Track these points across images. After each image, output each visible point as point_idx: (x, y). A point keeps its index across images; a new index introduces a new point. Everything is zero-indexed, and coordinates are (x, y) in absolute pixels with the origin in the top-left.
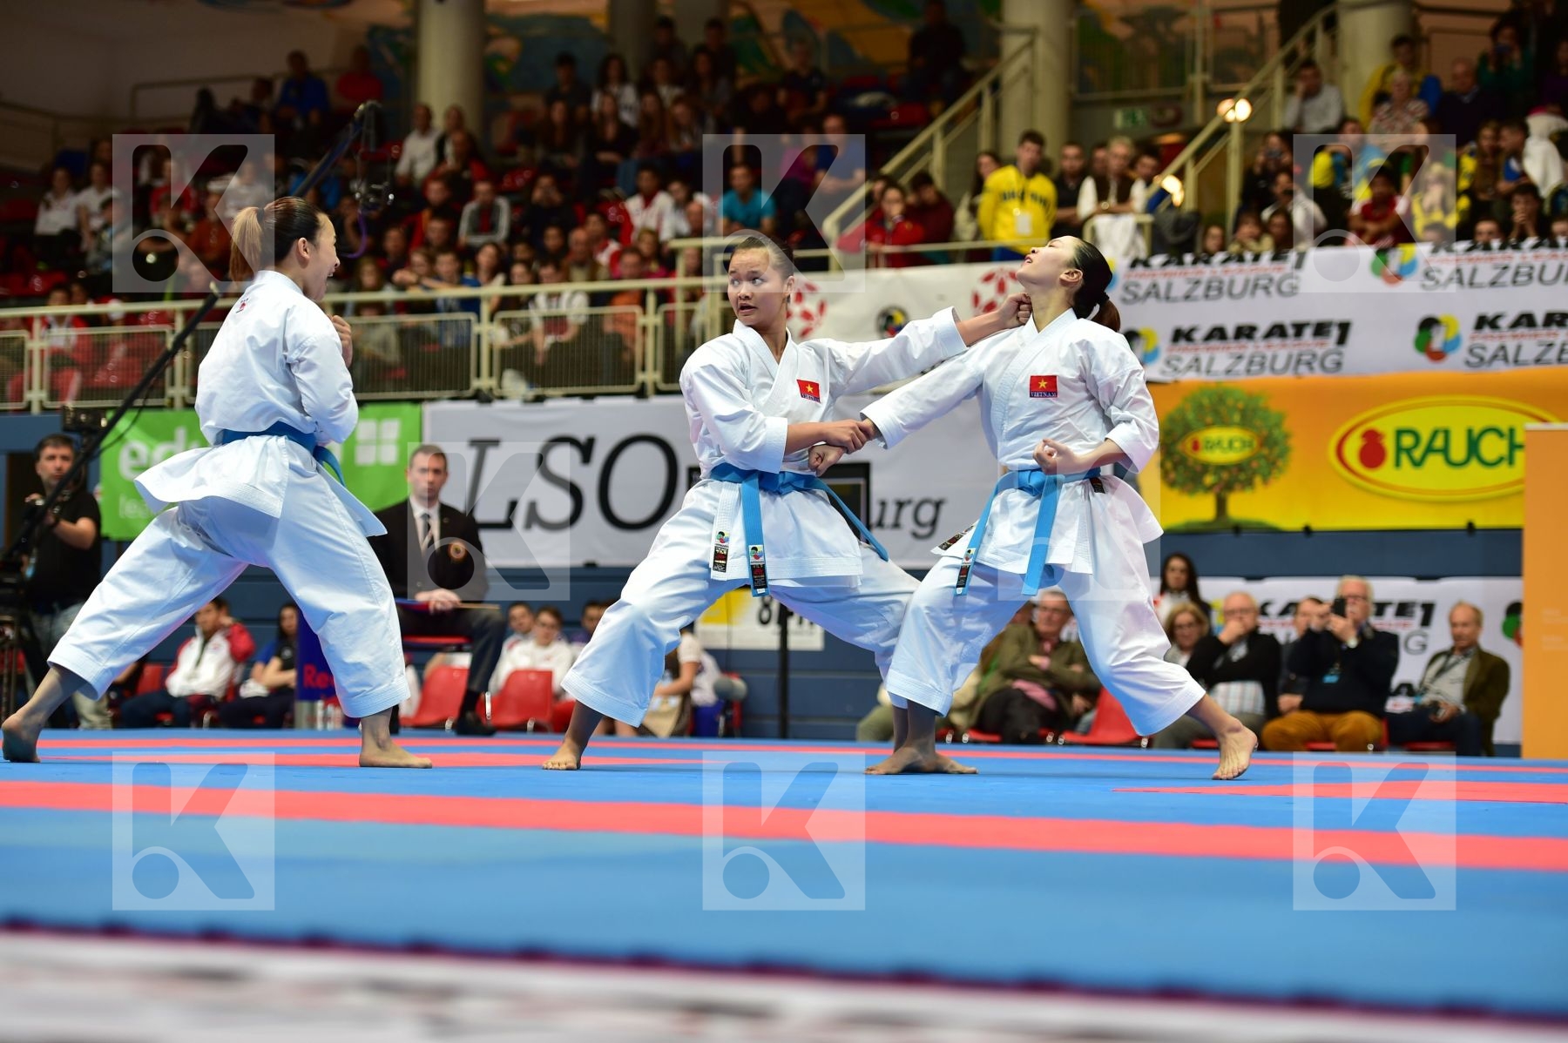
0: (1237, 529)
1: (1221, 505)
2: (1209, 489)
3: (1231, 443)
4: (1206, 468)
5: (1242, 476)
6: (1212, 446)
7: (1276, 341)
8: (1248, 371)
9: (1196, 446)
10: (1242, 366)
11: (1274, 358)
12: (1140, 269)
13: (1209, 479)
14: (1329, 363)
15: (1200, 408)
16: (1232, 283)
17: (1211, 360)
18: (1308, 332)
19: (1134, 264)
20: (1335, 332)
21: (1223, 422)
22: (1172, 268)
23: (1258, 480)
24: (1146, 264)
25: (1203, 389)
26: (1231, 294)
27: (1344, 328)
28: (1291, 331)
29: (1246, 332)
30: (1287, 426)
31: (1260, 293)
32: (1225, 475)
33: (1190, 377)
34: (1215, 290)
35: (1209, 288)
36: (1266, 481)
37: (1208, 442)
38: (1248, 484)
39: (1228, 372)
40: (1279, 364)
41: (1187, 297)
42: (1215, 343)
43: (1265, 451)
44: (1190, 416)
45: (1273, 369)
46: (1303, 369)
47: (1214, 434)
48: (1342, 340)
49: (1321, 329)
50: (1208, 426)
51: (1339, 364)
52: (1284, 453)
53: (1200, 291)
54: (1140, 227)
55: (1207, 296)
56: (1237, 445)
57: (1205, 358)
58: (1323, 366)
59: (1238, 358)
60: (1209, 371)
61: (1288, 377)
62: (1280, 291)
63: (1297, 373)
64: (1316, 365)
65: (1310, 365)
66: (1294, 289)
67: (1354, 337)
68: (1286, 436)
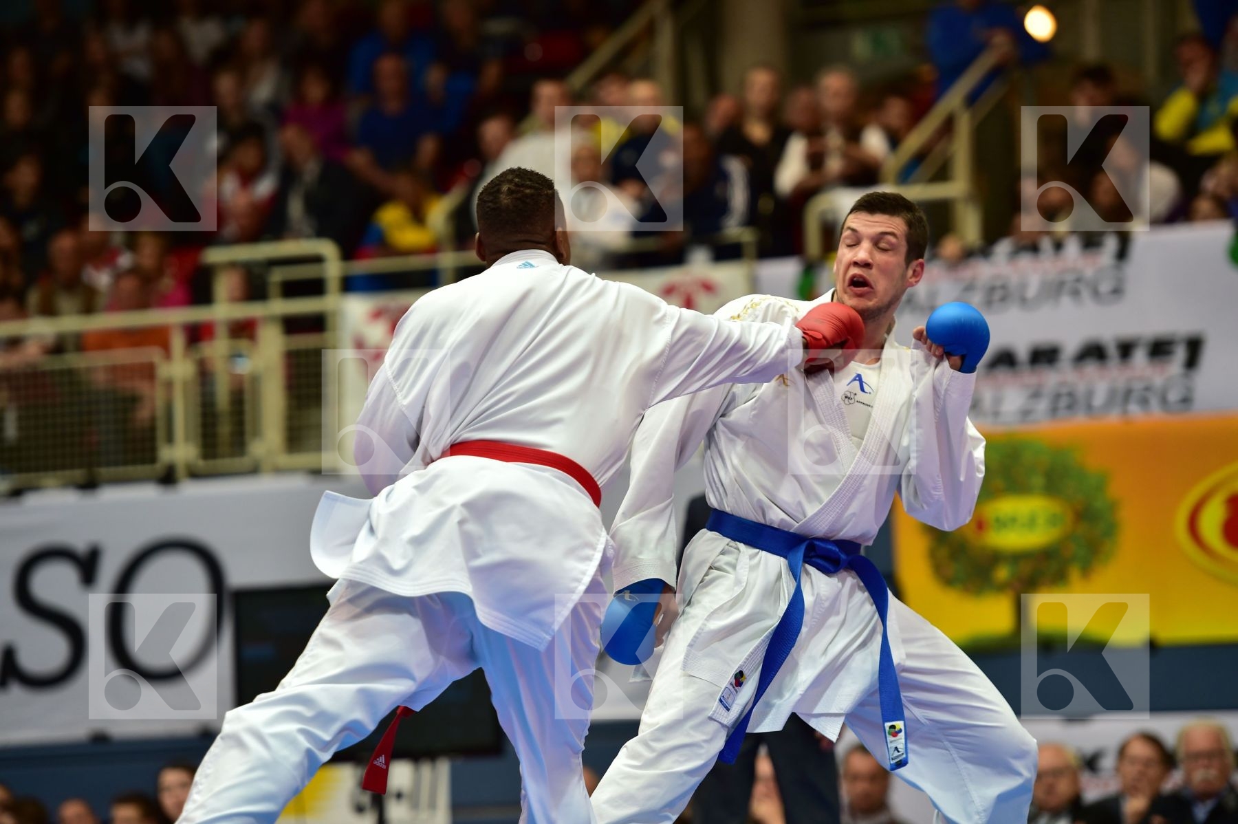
1: (1019, 611)
2: (1001, 588)
3: (1031, 523)
4: (996, 557)
6: (1004, 524)
7: (1091, 368)
8: (1054, 410)
9: (981, 528)
10: (1042, 406)
11: (1090, 394)
13: (1003, 573)
14: (1173, 396)
17: (998, 401)
18: (1140, 357)
20: (1180, 354)
23: (1074, 574)
26: (1023, 301)
27: (1194, 347)
28: (1112, 351)
29: (1044, 356)
30: (1113, 490)
31: (1066, 300)
32: (1026, 568)
36: (1087, 570)
37: (998, 520)
39: (1026, 413)
40: (1099, 399)
45: (1089, 407)
46: (1134, 408)
47: (1008, 506)
48: (1192, 361)
49: (1160, 349)
51: (1186, 400)
52: (1111, 530)
56: (1041, 521)
57: (987, 396)
58: (1164, 400)
59: (1036, 395)
60: (996, 414)
61: (1113, 418)
62: (1096, 293)
63: (1125, 412)
64: (1154, 403)
65: (1144, 402)
66: (1117, 291)
67: (1209, 357)
68: (1113, 507)
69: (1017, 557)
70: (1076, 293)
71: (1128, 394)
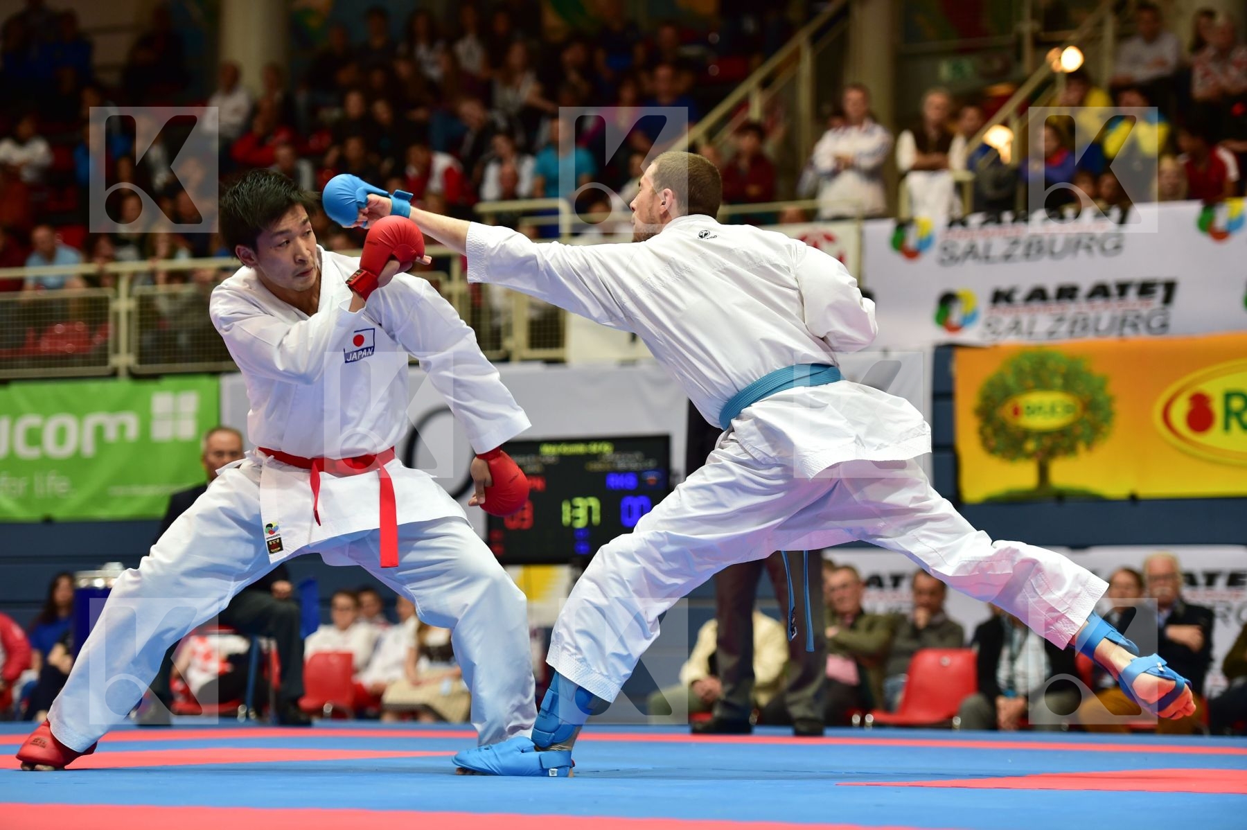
0: (1061, 497)
1: (1043, 473)
2: (1029, 456)
3: (1053, 410)
4: (1027, 434)
5: (1066, 442)
6: (1032, 411)
7: (1099, 302)
8: (1072, 332)
9: (1016, 412)
10: (1064, 328)
11: (1098, 320)
12: (958, 229)
13: (1031, 446)
14: (1155, 323)
15: (1019, 372)
16: (1053, 242)
17: (1033, 323)
18: (1132, 293)
19: (952, 223)
20: (1160, 292)
21: (1043, 385)
22: (991, 228)
23: (1081, 447)
24: (963, 222)
25: (1024, 353)
26: (1052, 253)
27: (1170, 287)
28: (1114, 291)
29: (1067, 293)
30: (1112, 389)
31: (1082, 253)
32: (1047, 442)
33: (1011, 340)
34: (1036, 249)
35: (1030, 246)
36: (1090, 446)
37: (1028, 408)
38: (1071, 450)
39: (1051, 333)
40: (1104, 325)
41: (1007, 257)
42: (1036, 305)
43: (1088, 416)
44: (1011, 380)
45: (1097, 330)
46: (1128, 331)
47: (1035, 398)
48: (1168, 299)
49: (1146, 289)
50: (1028, 390)
51: (1164, 326)
52: (1108, 417)
53: (1020, 251)
54: (959, 187)
55: (1027, 255)
56: (1059, 410)
57: (1025, 319)
58: (1149, 327)
59: (1060, 320)
60: (1031, 333)
61: (1113, 338)
62: (1103, 249)
63: (1121, 335)
64: (1141, 326)
65: (1135, 326)
66: (1118, 247)
67: (1180, 296)
68: (1110, 400)
69: (1042, 434)
70: (1089, 248)
71: (1124, 321)
